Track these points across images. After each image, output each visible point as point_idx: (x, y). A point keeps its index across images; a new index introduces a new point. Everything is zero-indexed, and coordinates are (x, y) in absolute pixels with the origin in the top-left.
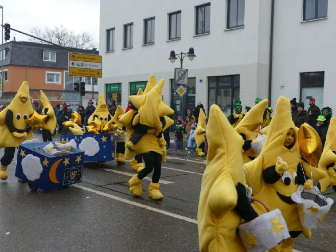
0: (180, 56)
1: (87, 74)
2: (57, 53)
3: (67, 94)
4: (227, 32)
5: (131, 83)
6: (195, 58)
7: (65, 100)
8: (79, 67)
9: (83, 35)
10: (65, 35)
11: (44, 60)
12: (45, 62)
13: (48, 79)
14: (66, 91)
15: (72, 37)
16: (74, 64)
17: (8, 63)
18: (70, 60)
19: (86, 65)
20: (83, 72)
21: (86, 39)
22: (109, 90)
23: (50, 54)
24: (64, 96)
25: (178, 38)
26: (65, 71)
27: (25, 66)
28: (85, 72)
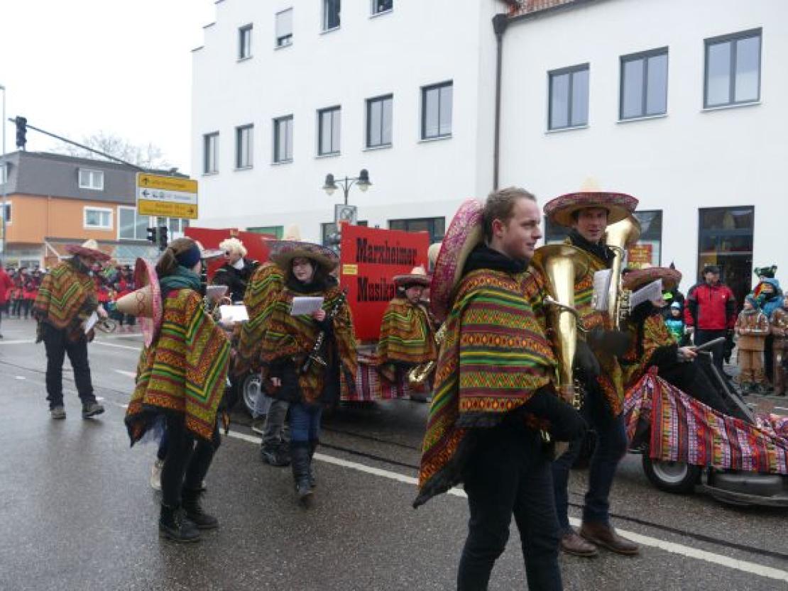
0: (344, 183)
1: (173, 212)
2: (104, 174)
3: (125, 247)
4: (423, 144)
6: (370, 187)
7: (120, 257)
8: (155, 199)
9: (150, 145)
10: (116, 142)
11: (81, 187)
12: (84, 189)
13: (87, 221)
14: (121, 243)
15: (130, 147)
16: (148, 194)
17: (12, 189)
18: (140, 186)
19: (169, 196)
20: (165, 209)
21: (154, 152)
23: (91, 176)
24: (118, 250)
25: (335, 153)
26: (119, 207)
27: (45, 197)
28: (168, 209)
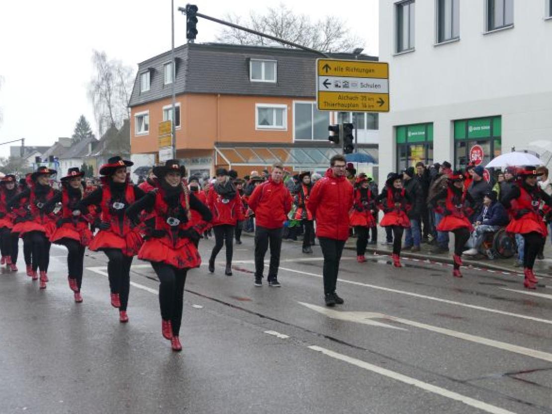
1: (357, 105)
2: (277, 63)
3: (300, 150)
5: (455, 122)
7: (296, 163)
8: (338, 90)
9: (329, 23)
10: (289, 24)
11: (252, 80)
12: (255, 83)
13: (259, 121)
14: (298, 145)
15: (305, 28)
16: (329, 84)
17: (181, 89)
18: (320, 75)
19: (355, 85)
20: (349, 102)
21: (333, 31)
22: (402, 140)
23: (263, 65)
24: (294, 155)
26: (294, 102)
27: (215, 95)
28: (353, 102)
